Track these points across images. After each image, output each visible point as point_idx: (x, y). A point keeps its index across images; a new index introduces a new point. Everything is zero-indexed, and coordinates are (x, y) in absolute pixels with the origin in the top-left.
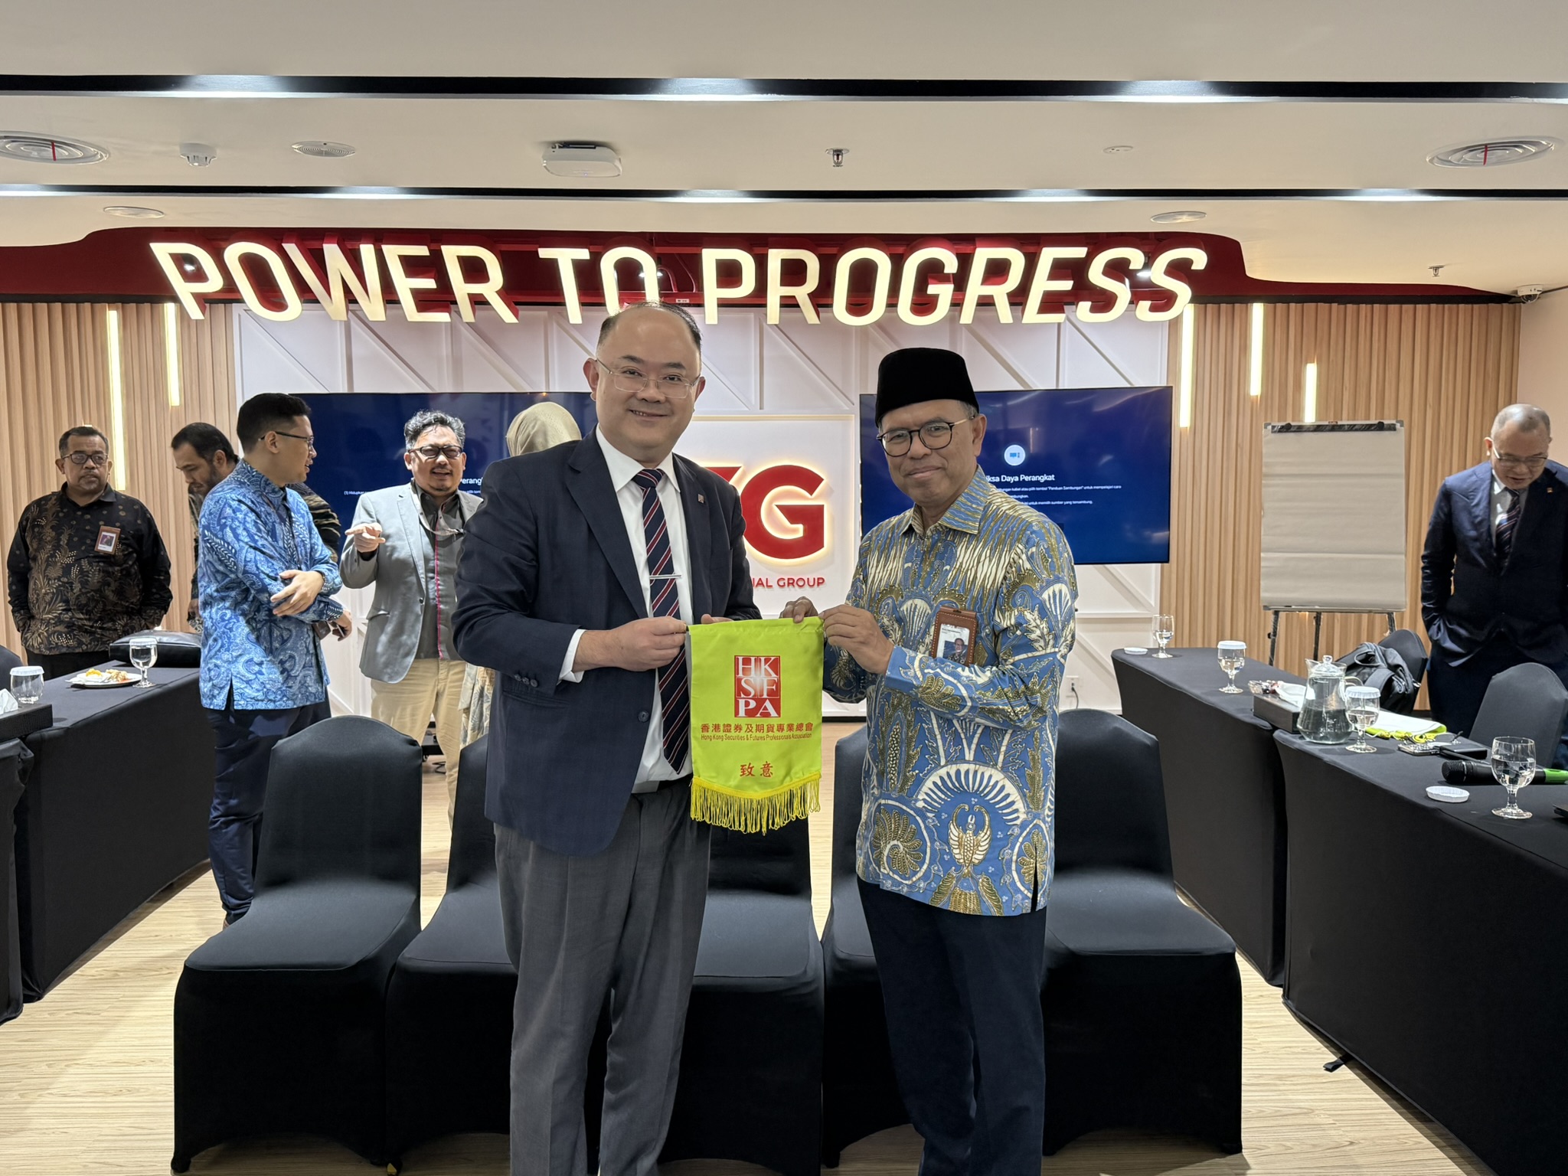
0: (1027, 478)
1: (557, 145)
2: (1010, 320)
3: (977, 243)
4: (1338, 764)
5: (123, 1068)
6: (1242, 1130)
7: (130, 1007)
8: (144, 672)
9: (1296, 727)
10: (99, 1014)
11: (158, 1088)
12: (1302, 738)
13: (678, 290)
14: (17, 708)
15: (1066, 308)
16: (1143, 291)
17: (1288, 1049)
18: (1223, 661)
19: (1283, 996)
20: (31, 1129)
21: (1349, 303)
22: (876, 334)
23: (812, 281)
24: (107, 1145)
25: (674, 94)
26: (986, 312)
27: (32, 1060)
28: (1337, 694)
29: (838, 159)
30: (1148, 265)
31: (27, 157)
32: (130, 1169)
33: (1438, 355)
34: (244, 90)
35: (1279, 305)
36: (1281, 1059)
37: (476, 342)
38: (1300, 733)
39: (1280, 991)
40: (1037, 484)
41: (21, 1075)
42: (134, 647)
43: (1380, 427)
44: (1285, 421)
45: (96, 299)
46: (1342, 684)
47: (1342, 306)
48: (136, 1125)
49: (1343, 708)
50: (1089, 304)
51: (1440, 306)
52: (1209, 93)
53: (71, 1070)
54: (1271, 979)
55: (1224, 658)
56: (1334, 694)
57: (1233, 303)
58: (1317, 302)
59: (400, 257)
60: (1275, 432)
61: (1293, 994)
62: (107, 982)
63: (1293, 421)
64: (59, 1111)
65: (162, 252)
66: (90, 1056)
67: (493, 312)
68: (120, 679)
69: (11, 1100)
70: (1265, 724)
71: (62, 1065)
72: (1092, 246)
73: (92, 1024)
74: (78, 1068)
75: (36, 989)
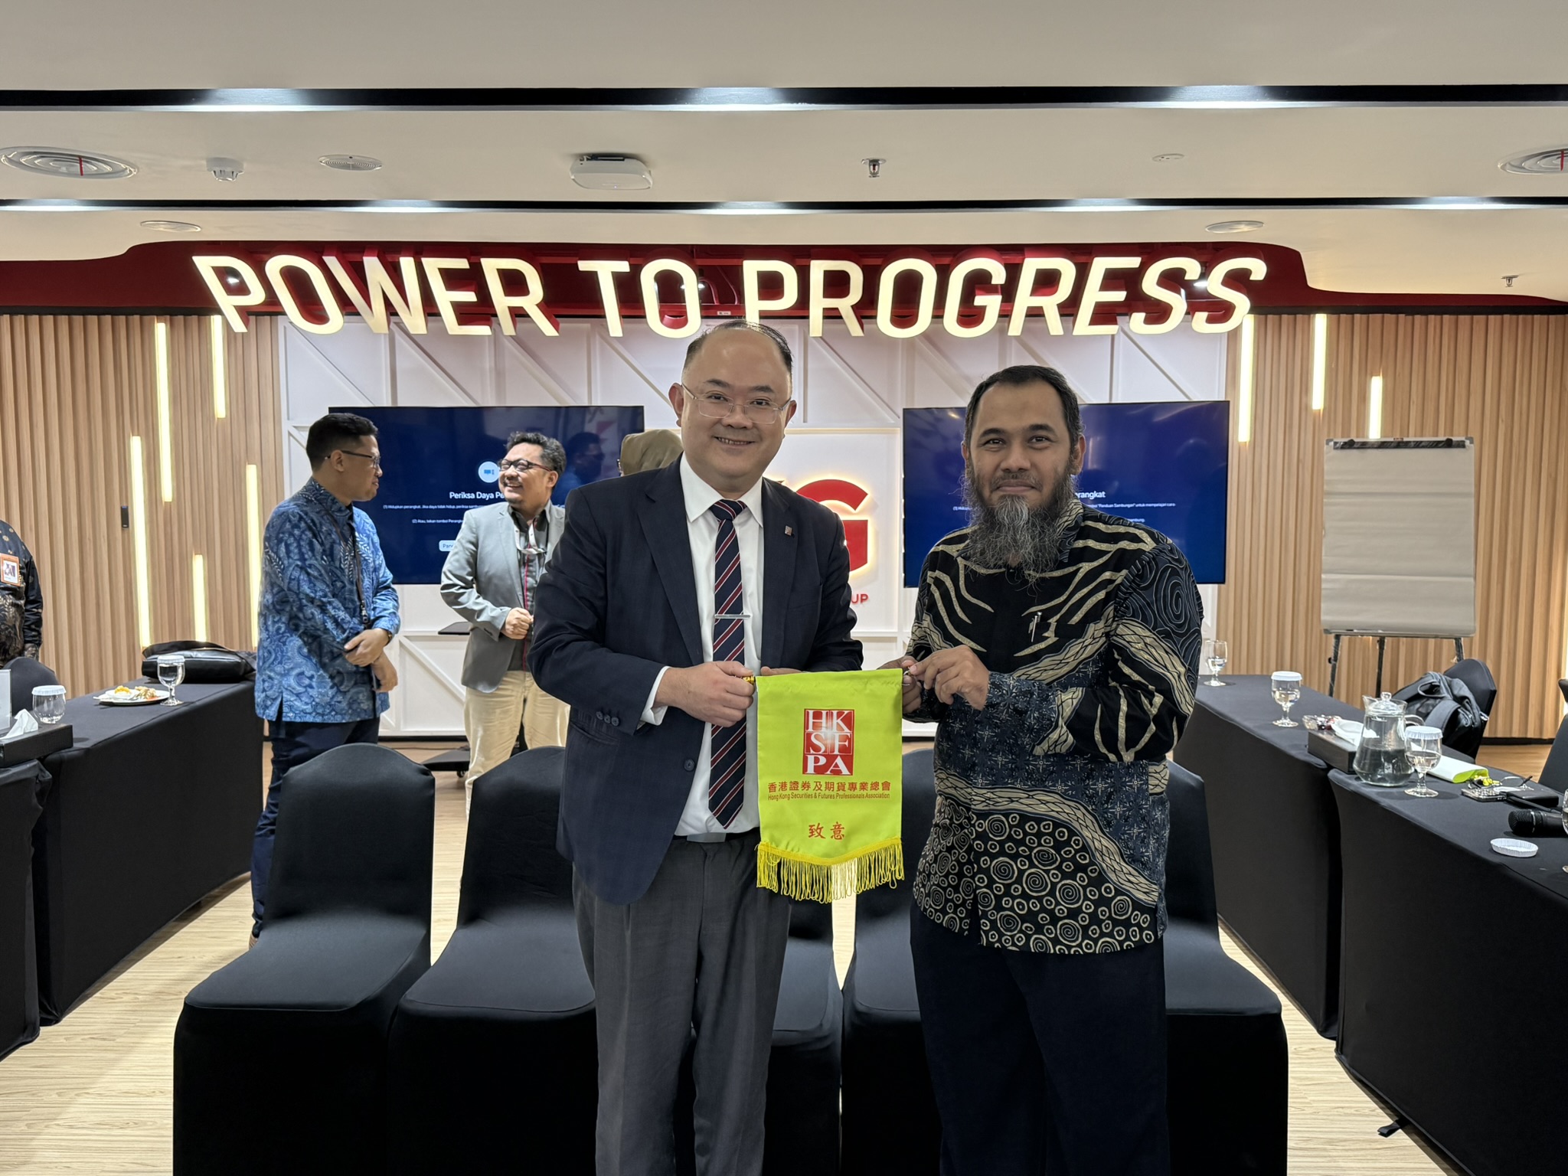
1: (585, 157)
2: (1061, 332)
3: (1026, 254)
4: (1396, 809)
5: (132, 1099)
7: (145, 1033)
8: (171, 690)
9: (1352, 767)
10: (114, 1040)
12: (1358, 779)
13: (720, 302)
14: (37, 729)
15: (1119, 318)
16: (1199, 302)
17: (1341, 1110)
18: (1277, 693)
19: (1337, 1050)
20: (35, 1163)
21: (1418, 314)
22: (925, 348)
23: (856, 293)
25: (700, 104)
26: (1035, 324)
27: (43, 1088)
28: (1396, 732)
29: (874, 169)
30: (1204, 275)
31: (56, 172)
33: (1511, 370)
34: (264, 103)
35: (1343, 316)
36: (1332, 1120)
37: (518, 353)
39: (1333, 1044)
41: (30, 1104)
43: (1449, 444)
44: (1349, 437)
45: (144, 311)
46: (1401, 723)
47: (1410, 317)
48: (139, 1162)
49: (1402, 748)
50: (1142, 315)
51: (1514, 317)
52: (1264, 98)
53: (82, 1100)
54: (1324, 1031)
55: (1279, 690)
56: (1392, 732)
57: (1295, 314)
58: (1383, 313)
59: (440, 269)
60: (1337, 448)
61: (1346, 1049)
63: (1357, 437)
64: (63, 1143)
65: (205, 265)
66: (101, 1085)
67: (532, 325)
68: (147, 696)
69: (17, 1130)
70: (1320, 763)
71: (73, 1094)
72: (1146, 256)
73: (105, 1050)
74: (88, 1098)
75: (54, 1012)
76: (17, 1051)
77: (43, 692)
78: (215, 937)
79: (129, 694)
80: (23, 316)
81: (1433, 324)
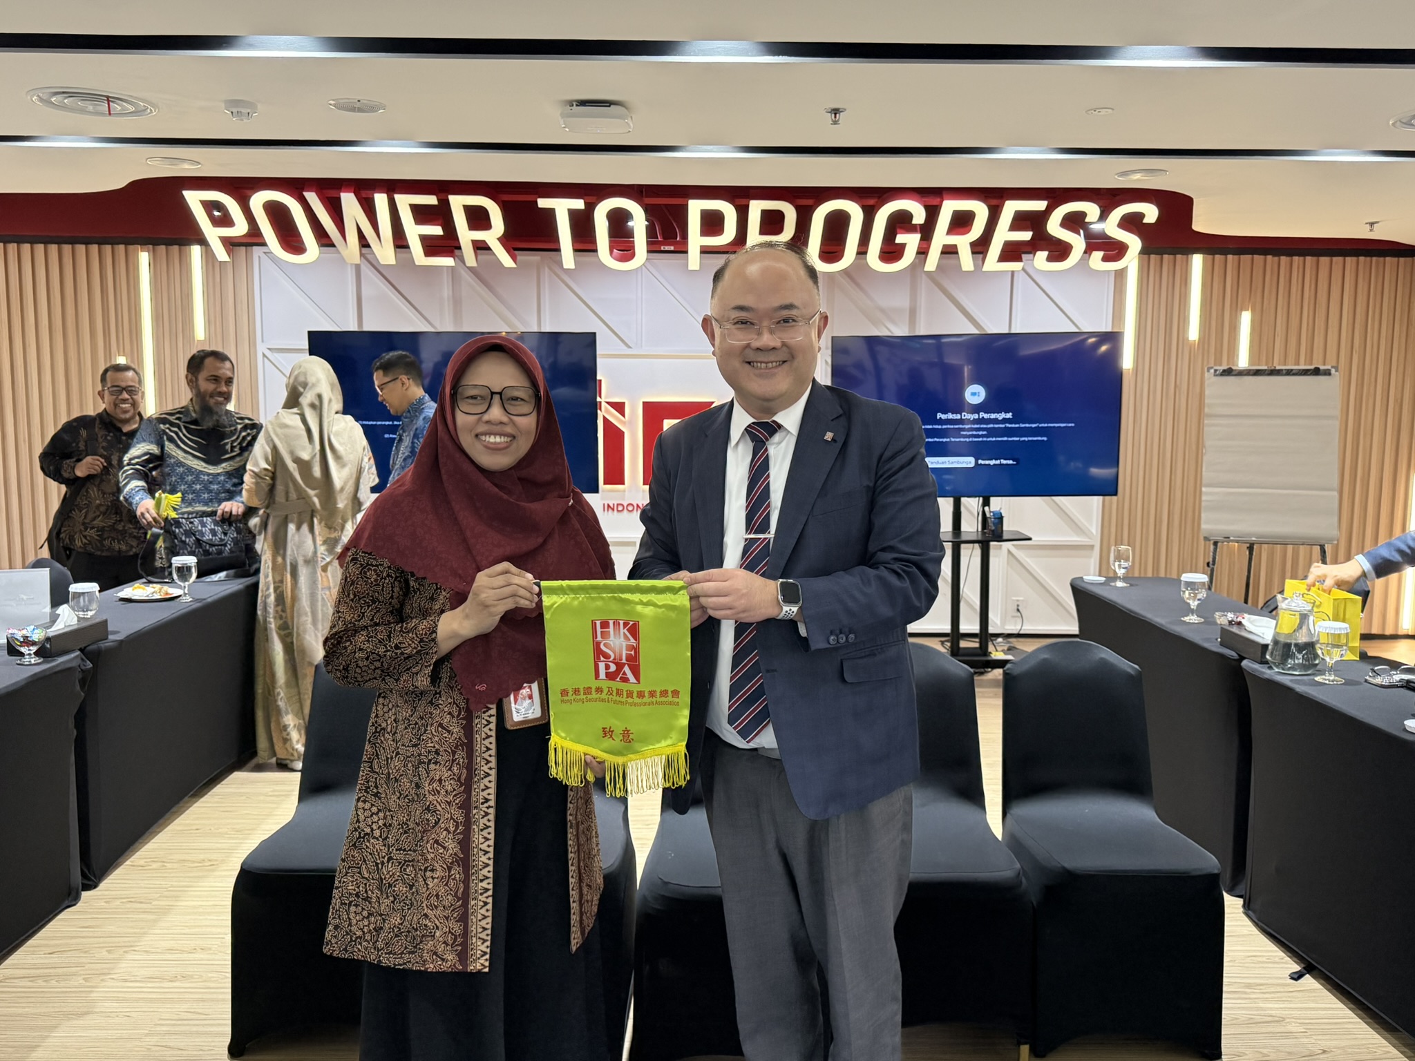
0: (986, 416)
1: (574, 104)
2: (972, 268)
3: (944, 196)
4: (1309, 694)
5: (176, 956)
6: (1223, 1037)
7: (177, 897)
9: (1265, 658)
10: (151, 903)
11: (210, 975)
12: (1270, 668)
13: (664, 238)
14: (76, 622)
15: (1024, 257)
16: (1097, 242)
17: (1254, 958)
18: (1187, 592)
19: (1244, 906)
20: (96, 1012)
21: (1284, 255)
22: (844, 281)
23: (789, 231)
24: (168, 1029)
25: (691, 55)
26: (950, 260)
27: (94, 946)
28: (1307, 626)
29: (835, 117)
30: (1103, 217)
31: (83, 111)
32: (190, 1053)
33: (1365, 305)
34: (290, 49)
35: (1217, 257)
36: (1247, 967)
37: (475, 284)
38: (1268, 664)
39: (1240, 901)
40: (996, 421)
41: (84, 960)
42: (176, 565)
43: (1317, 372)
44: (1225, 365)
45: (128, 242)
46: (1312, 619)
47: (1276, 258)
48: (192, 1010)
49: (1313, 640)
50: (1045, 254)
51: (1368, 259)
53: (129, 956)
54: (1231, 890)
57: (1175, 255)
58: (1253, 254)
59: (411, 206)
60: (1217, 375)
61: (1253, 906)
62: (156, 873)
63: (1230, 365)
64: (120, 995)
65: (194, 199)
66: (145, 943)
67: (493, 257)
68: (162, 594)
69: (76, 984)
70: (1233, 654)
71: (121, 951)
72: (1051, 200)
73: (144, 912)
74: (135, 955)
75: (93, 878)
76: (63, 913)
77: (79, 589)
78: (227, 811)
79: (145, 591)
80: (16, 245)
81: (1297, 263)
